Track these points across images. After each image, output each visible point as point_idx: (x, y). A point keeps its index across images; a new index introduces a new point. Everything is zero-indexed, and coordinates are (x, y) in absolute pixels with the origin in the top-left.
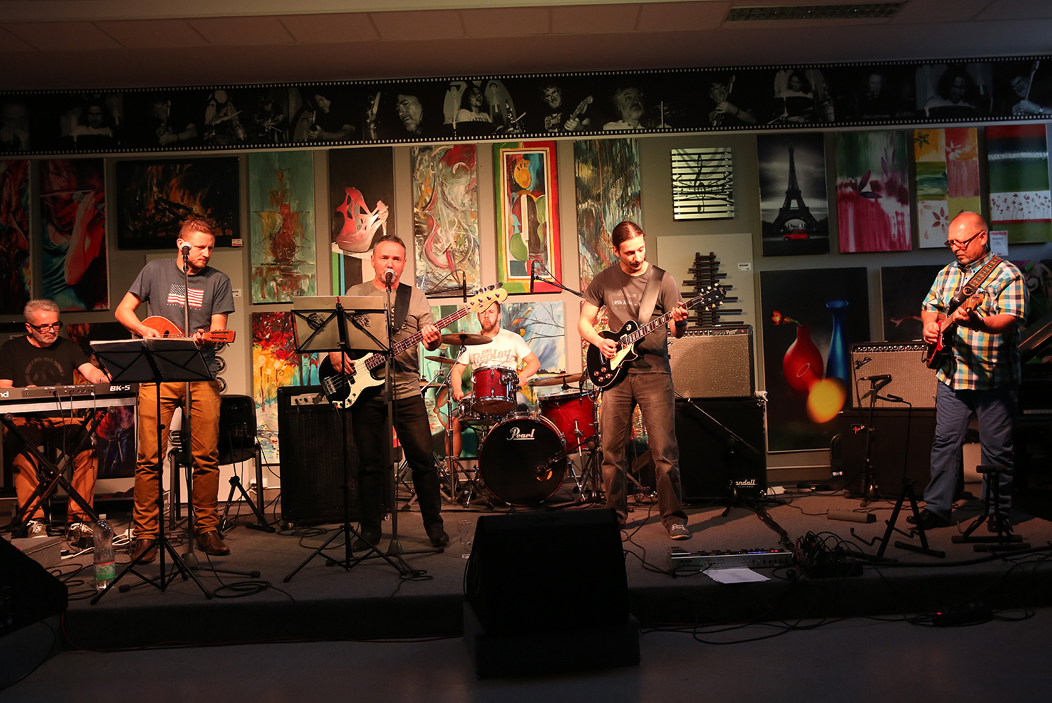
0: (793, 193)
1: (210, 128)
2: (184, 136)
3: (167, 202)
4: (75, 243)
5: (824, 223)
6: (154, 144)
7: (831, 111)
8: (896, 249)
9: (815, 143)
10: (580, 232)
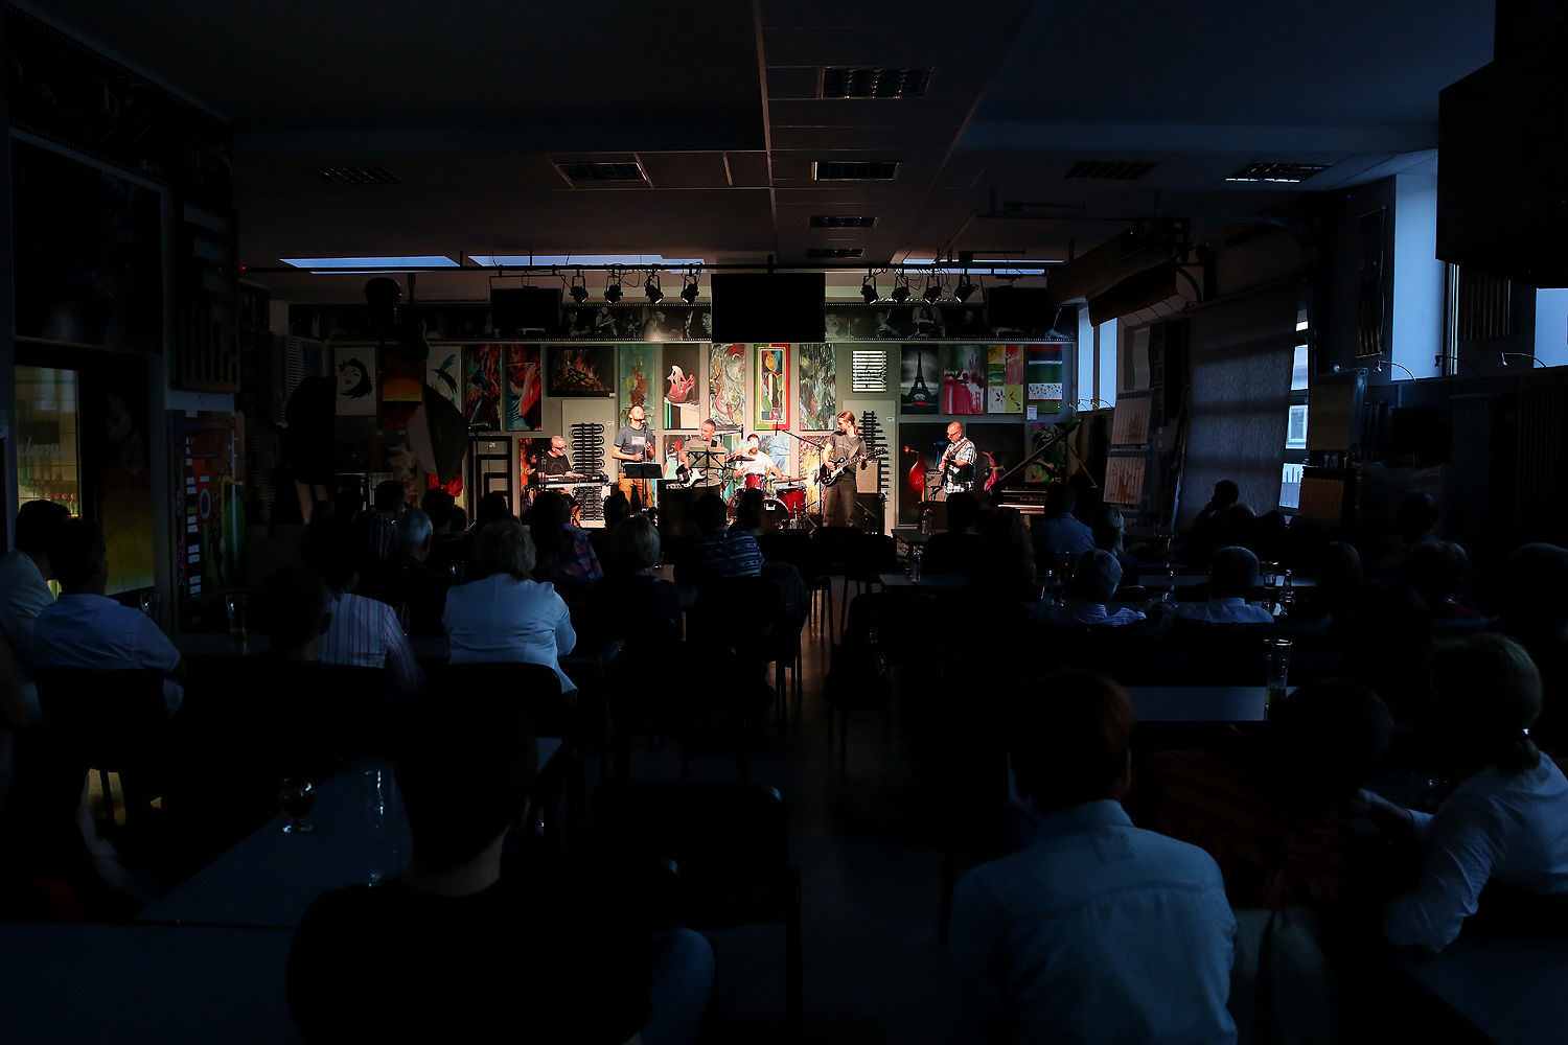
0: (919, 379)
1: (598, 328)
2: (584, 332)
3: (575, 371)
4: (524, 392)
5: (936, 396)
6: (567, 336)
7: (944, 331)
8: (975, 413)
9: (933, 350)
10: (801, 397)
